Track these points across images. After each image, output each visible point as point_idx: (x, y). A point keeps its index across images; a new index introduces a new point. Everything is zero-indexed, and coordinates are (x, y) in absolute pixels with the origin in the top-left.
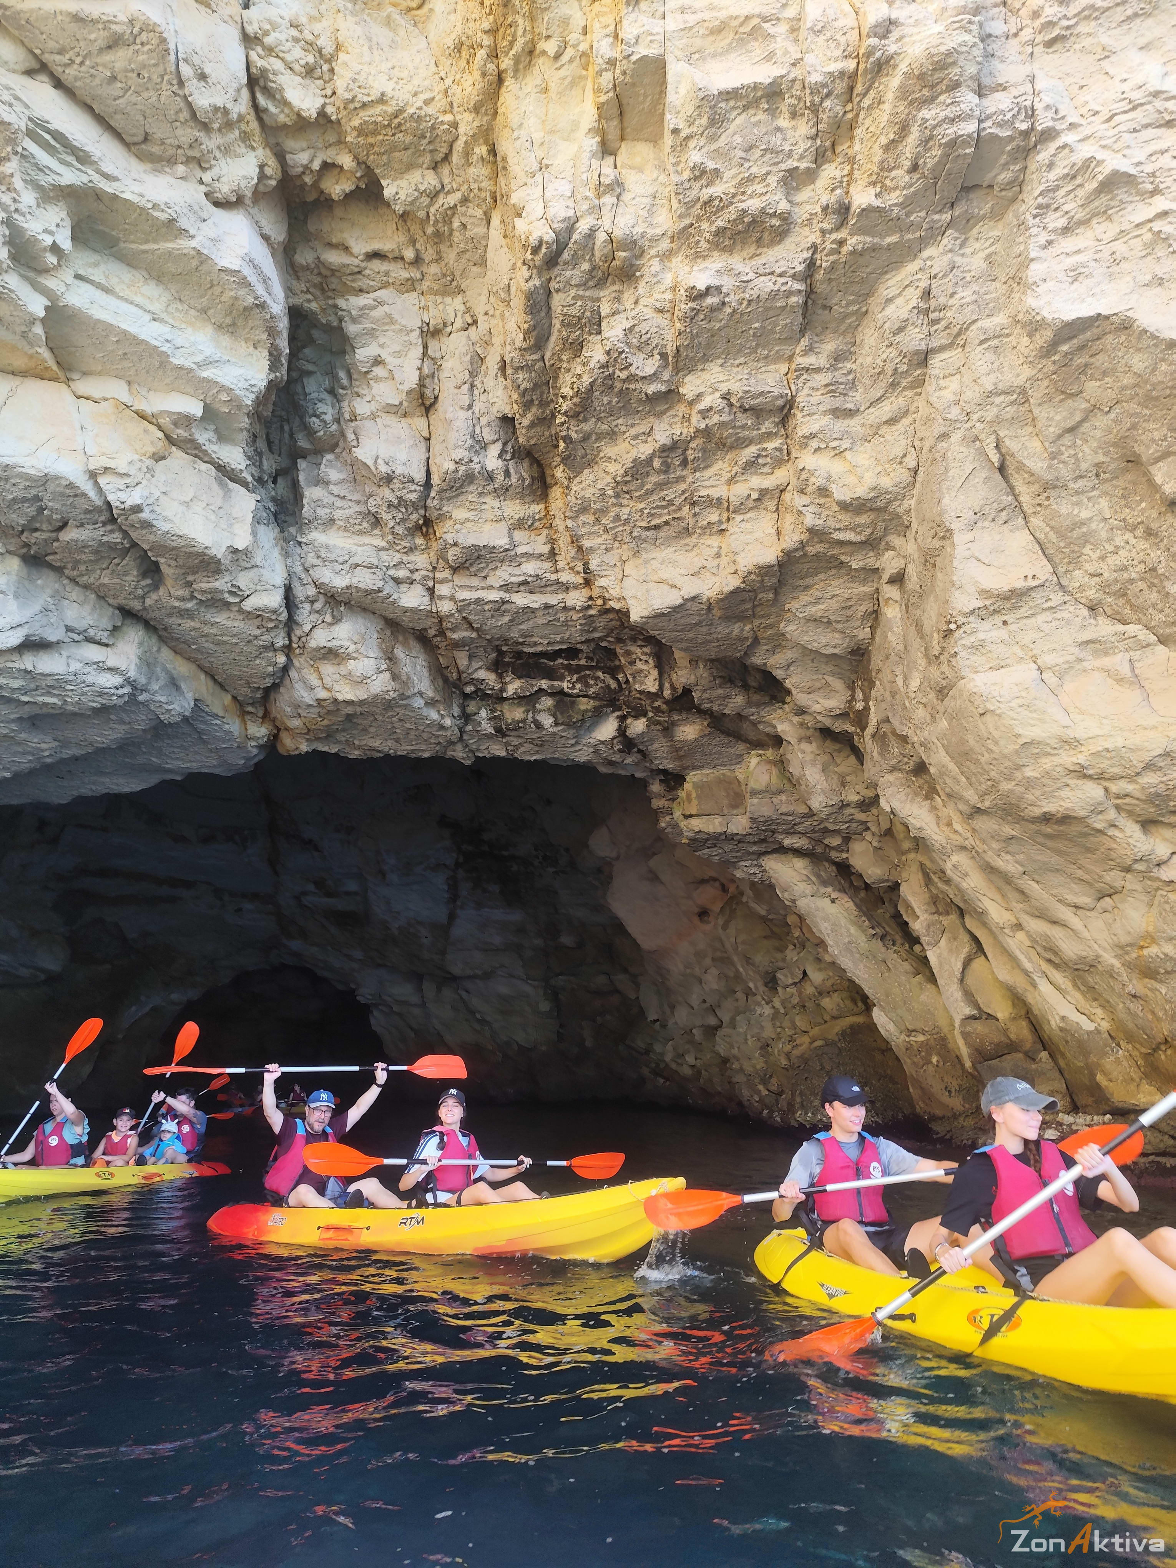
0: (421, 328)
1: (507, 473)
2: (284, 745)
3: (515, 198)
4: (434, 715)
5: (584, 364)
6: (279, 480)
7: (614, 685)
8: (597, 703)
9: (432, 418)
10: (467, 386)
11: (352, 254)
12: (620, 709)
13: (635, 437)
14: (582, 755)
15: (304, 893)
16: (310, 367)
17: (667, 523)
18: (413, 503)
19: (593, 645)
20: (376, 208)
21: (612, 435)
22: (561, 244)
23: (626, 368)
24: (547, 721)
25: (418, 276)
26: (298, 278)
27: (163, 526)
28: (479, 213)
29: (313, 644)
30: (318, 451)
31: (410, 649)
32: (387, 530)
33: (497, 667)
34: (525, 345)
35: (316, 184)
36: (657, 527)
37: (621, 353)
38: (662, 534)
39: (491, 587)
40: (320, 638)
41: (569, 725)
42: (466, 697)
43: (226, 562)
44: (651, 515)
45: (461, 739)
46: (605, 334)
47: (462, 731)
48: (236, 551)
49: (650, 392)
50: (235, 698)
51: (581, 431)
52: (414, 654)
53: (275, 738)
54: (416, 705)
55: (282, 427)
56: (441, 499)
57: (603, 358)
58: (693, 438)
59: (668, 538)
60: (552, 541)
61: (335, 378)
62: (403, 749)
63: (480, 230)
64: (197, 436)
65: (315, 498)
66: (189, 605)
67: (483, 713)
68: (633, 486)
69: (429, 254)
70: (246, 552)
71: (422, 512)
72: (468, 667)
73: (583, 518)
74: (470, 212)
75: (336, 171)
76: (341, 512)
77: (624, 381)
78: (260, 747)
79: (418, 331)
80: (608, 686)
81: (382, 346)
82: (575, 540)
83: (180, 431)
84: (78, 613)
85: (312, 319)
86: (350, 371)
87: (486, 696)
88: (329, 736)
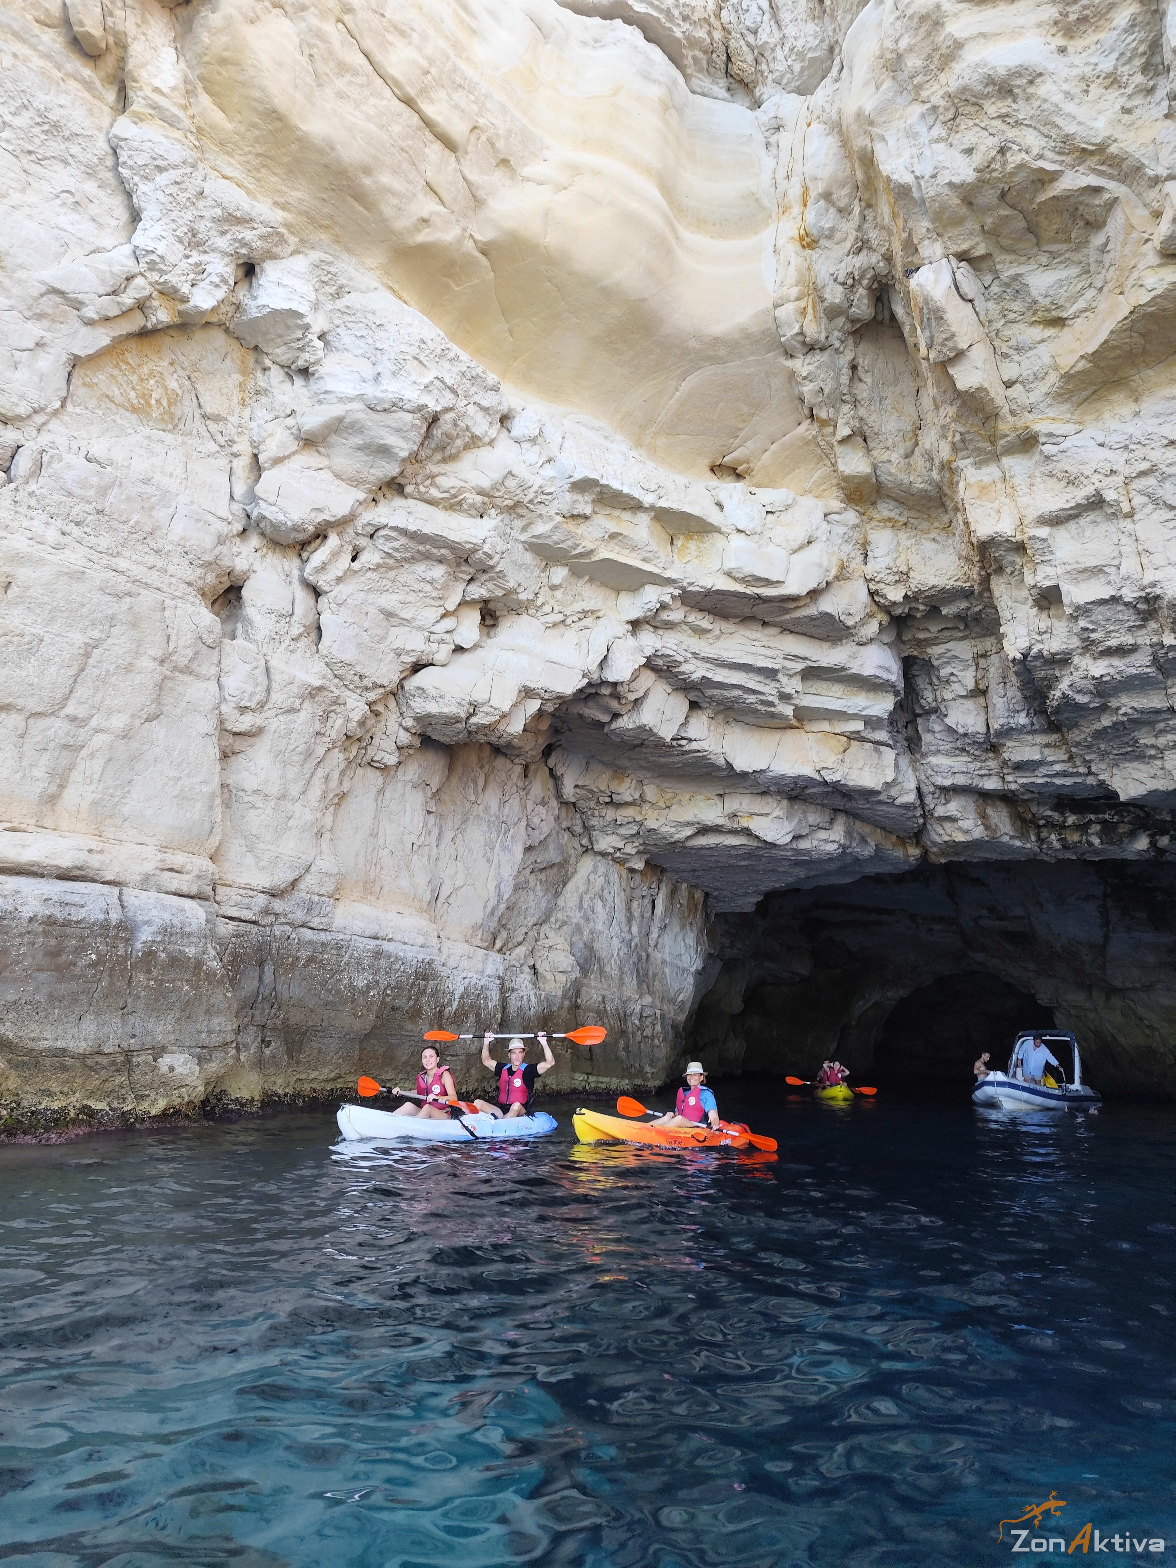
0: (974, 656)
1: (1033, 724)
2: (931, 859)
3: (1002, 630)
4: (1018, 843)
5: (1054, 696)
6: (909, 726)
7: (1142, 814)
8: (1132, 827)
9: (987, 699)
11: (931, 632)
12: (1148, 830)
14: (1131, 856)
15: (980, 917)
16: (918, 673)
17: (1128, 753)
18: (982, 742)
21: (1082, 719)
22: (1025, 656)
23: (1074, 699)
24: (1096, 841)
25: (968, 632)
26: (905, 645)
29: (936, 814)
30: (926, 715)
31: (997, 808)
32: (970, 754)
33: (1058, 808)
35: (908, 615)
36: (1123, 754)
37: (1069, 693)
38: (1126, 757)
39: (1038, 777)
40: (940, 811)
41: (1113, 842)
42: (1039, 827)
43: (883, 789)
44: (1117, 749)
45: (1042, 851)
46: (1060, 686)
47: (1041, 849)
48: (888, 782)
49: (1092, 707)
50: (898, 837)
52: (1000, 809)
53: (925, 853)
54: (1004, 840)
56: (999, 739)
58: (1124, 723)
59: (1131, 759)
60: (1070, 752)
61: (931, 679)
62: (1006, 858)
64: (863, 735)
65: (927, 739)
66: (867, 805)
67: (1053, 837)
68: (1101, 738)
70: (893, 779)
71: (989, 745)
72: (1038, 811)
75: (917, 610)
76: (943, 747)
77: (1075, 704)
78: (917, 859)
79: (972, 658)
80: (1139, 816)
81: (953, 668)
83: (854, 735)
84: (814, 817)
85: (915, 657)
86: (939, 678)
87: (1054, 826)
88: (956, 854)
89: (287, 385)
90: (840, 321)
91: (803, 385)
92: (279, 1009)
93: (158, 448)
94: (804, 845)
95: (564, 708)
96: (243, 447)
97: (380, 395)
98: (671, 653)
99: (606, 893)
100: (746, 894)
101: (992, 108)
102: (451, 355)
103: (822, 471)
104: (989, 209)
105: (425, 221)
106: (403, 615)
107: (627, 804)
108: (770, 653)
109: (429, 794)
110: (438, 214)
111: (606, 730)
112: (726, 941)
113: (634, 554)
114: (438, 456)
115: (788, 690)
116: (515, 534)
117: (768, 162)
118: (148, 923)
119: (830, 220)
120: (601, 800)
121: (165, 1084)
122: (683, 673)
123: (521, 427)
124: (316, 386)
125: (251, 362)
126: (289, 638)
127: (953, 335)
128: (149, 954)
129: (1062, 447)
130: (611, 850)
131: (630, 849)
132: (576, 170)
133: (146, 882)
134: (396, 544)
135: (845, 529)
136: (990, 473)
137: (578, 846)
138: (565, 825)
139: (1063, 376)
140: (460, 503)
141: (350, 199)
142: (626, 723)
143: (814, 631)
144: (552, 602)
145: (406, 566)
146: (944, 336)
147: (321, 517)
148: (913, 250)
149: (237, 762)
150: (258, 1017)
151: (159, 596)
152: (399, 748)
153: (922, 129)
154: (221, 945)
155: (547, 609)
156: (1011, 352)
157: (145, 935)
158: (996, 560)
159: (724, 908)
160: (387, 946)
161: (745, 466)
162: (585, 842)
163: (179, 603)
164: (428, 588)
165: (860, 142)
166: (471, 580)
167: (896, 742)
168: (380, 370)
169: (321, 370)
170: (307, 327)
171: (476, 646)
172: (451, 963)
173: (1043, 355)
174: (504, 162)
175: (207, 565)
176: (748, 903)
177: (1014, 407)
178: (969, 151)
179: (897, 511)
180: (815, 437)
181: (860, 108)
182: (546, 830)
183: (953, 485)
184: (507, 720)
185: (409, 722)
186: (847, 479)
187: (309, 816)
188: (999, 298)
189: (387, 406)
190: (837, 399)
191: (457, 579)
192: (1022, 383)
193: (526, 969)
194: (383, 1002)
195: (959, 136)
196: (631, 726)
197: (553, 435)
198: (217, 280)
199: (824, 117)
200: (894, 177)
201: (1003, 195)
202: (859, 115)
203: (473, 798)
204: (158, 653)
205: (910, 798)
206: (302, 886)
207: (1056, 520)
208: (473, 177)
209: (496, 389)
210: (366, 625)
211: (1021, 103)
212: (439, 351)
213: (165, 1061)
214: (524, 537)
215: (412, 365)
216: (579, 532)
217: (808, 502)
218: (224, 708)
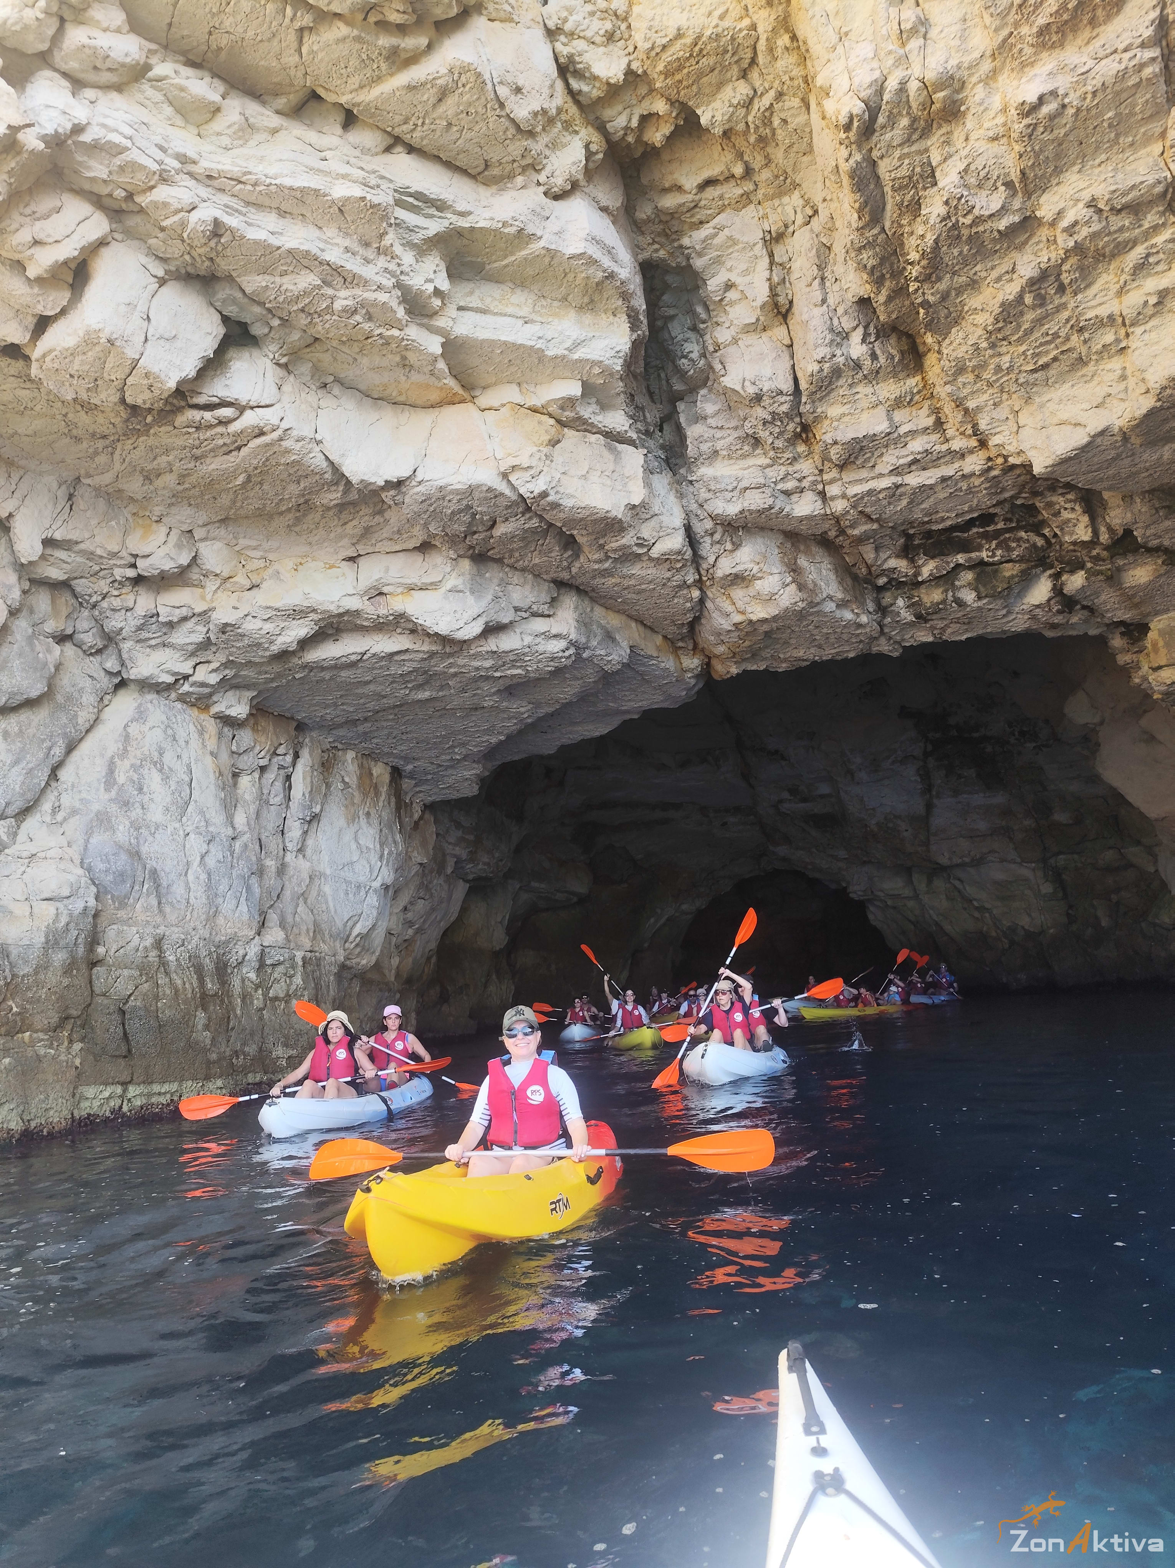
0: (764, 239)
1: (874, 356)
2: (716, 671)
3: (822, 78)
4: (848, 615)
5: (925, 223)
6: (665, 427)
7: (1040, 542)
8: (1024, 566)
9: (791, 323)
10: (817, 281)
11: (685, 192)
12: (1052, 567)
13: (998, 279)
14: (1018, 623)
15: (781, 801)
16: (672, 312)
17: (1055, 359)
18: (786, 414)
19: (1007, 506)
20: (699, 137)
21: (974, 284)
22: (873, 109)
23: (970, 212)
24: (969, 596)
25: (751, 187)
26: (643, 233)
27: (568, 503)
28: (796, 102)
29: (719, 573)
30: (693, 390)
31: (813, 556)
32: (768, 447)
33: (908, 552)
34: (861, 224)
35: (639, 140)
36: (1045, 367)
37: (960, 199)
38: (1052, 372)
39: (881, 475)
40: (725, 567)
41: (995, 596)
42: (880, 589)
43: (627, 519)
44: (1036, 355)
45: (882, 632)
46: (940, 184)
47: (881, 626)
48: (634, 507)
49: (1002, 227)
50: (665, 637)
51: (938, 292)
52: (818, 559)
53: (707, 666)
54: (828, 610)
55: (659, 375)
56: (813, 402)
57: (942, 210)
58: (1064, 261)
59: (1061, 374)
60: (936, 411)
61: (694, 314)
62: (828, 653)
63: (801, 119)
64: (582, 414)
65: (696, 435)
66: (607, 565)
67: (900, 602)
68: (1007, 331)
69: (757, 162)
70: (644, 505)
71: (797, 420)
72: (876, 559)
73: (961, 379)
74: (788, 104)
75: (654, 120)
76: (722, 442)
77: (971, 226)
78: (697, 677)
79: (761, 243)
80: (1034, 545)
81: (730, 270)
82: (959, 403)
83: (567, 413)
84: (521, 594)
86: (706, 303)
87: (900, 585)
88: (755, 655)
94: (507, 642)
99: (169, 759)
100: (454, 764)
107: (168, 578)
115: (419, 286)
130: (170, 679)
137: (98, 674)
159: (431, 792)
162: (111, 664)
167: (645, 443)
176: (465, 780)
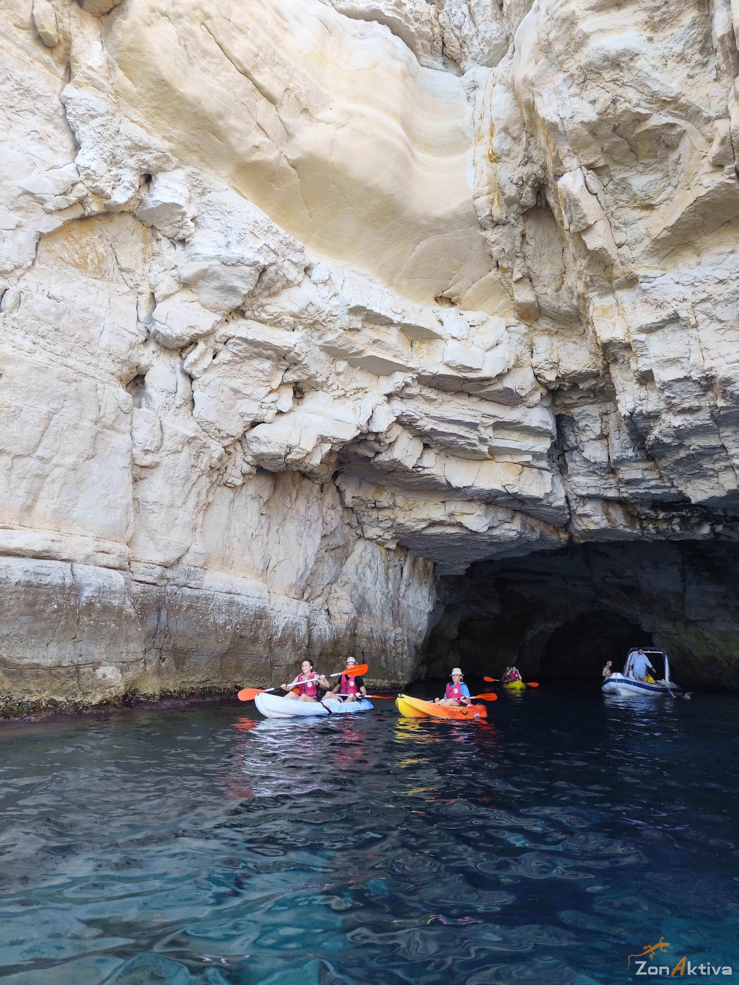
0: (600, 414)
1: (637, 456)
2: (574, 541)
3: (617, 398)
4: (629, 530)
6: (560, 458)
8: (699, 519)
9: (608, 440)
11: (573, 400)
12: (710, 521)
14: (700, 538)
15: (606, 577)
16: (565, 425)
18: (606, 467)
21: (666, 453)
22: (632, 414)
23: (662, 441)
24: (677, 529)
25: (597, 400)
26: (557, 407)
27: (524, 494)
29: (578, 512)
30: (571, 451)
31: (615, 508)
32: (598, 475)
33: (654, 508)
35: (559, 389)
36: (693, 474)
37: (660, 437)
38: (695, 476)
39: (641, 489)
40: (580, 511)
41: (688, 528)
42: (642, 520)
43: (544, 497)
44: (689, 471)
45: (644, 535)
46: (653, 433)
48: (547, 493)
49: (673, 445)
50: (554, 527)
52: (617, 509)
53: (571, 537)
54: (620, 528)
56: (616, 466)
57: (654, 438)
58: (693, 455)
59: (698, 477)
60: (660, 473)
61: (574, 429)
62: (621, 539)
64: (531, 464)
65: (572, 466)
66: (534, 508)
67: (650, 526)
68: (679, 464)
70: (551, 491)
71: (610, 469)
72: (641, 510)
75: (564, 386)
76: (581, 471)
77: (663, 443)
78: (566, 541)
79: (598, 416)
81: (587, 422)
83: (526, 464)
84: (502, 515)
85: (563, 415)
86: (578, 428)
87: (651, 519)
88: (590, 537)
89: (172, 249)
90: (515, 207)
91: (492, 247)
92: (170, 638)
93: (92, 289)
94: (496, 532)
95: (345, 448)
96: (145, 288)
97: (230, 256)
98: (412, 414)
99: (372, 564)
100: (460, 564)
101: (607, 75)
102: (274, 230)
103: (504, 300)
104: (606, 137)
105: (257, 147)
106: (245, 392)
107: (385, 508)
108: (473, 413)
109: (262, 503)
110: (265, 143)
111: (372, 462)
112: (447, 593)
113: (388, 353)
114: (266, 293)
115: (485, 436)
116: (314, 341)
117: (469, 109)
118: (89, 585)
119: (507, 144)
120: (369, 505)
121: (101, 685)
122: (420, 426)
123: (316, 274)
124: (190, 250)
125: (149, 235)
126: (174, 407)
127: (585, 216)
128: (90, 605)
129: (653, 284)
130: (375, 537)
131: (387, 536)
132: (350, 115)
133: (87, 560)
134: (240, 348)
135: (519, 336)
136: (608, 300)
137: (355, 535)
138: (346, 521)
139: (653, 241)
140: (280, 322)
141: (210, 134)
142: (384, 457)
143: (500, 399)
144: (337, 383)
145: (247, 361)
146: (579, 216)
147: (194, 332)
148: (559, 163)
149: (144, 484)
150: (157, 643)
151: (94, 382)
152: (243, 475)
153: (564, 88)
154: (134, 598)
155: (334, 387)
156: (621, 226)
157: (87, 593)
158: (613, 354)
159: (446, 572)
160: (237, 598)
161: (456, 297)
162: (359, 532)
163: (106, 386)
164: (261, 375)
165: (526, 96)
166: (287, 370)
167: (552, 468)
168: (230, 240)
169: (193, 240)
170: (184, 214)
171: (290, 411)
172: (277, 608)
173: (641, 227)
174: (306, 110)
175: (123, 362)
176: (461, 569)
177: (623, 260)
178: (593, 102)
179: (551, 324)
180: (500, 279)
181: (526, 76)
182: (335, 525)
183: (586, 308)
184: (310, 456)
185: (249, 459)
186: (520, 305)
187: (188, 518)
188: (613, 193)
189: (234, 262)
190: (514, 255)
191: (278, 369)
192: (628, 245)
193: (323, 612)
194: (235, 633)
195: (587, 92)
196: (387, 460)
197: (337, 279)
198: (128, 185)
199: (504, 81)
200: (547, 118)
201: (615, 129)
202: (525, 80)
203: (289, 505)
204: (93, 417)
205: (561, 502)
206: (184, 561)
207: (649, 330)
208: (286, 119)
209: (301, 251)
210: (222, 398)
211: (626, 72)
212: (266, 228)
213: (100, 671)
214: (320, 343)
215: (249, 237)
216: (354, 339)
217: (496, 319)
218: (135, 451)
